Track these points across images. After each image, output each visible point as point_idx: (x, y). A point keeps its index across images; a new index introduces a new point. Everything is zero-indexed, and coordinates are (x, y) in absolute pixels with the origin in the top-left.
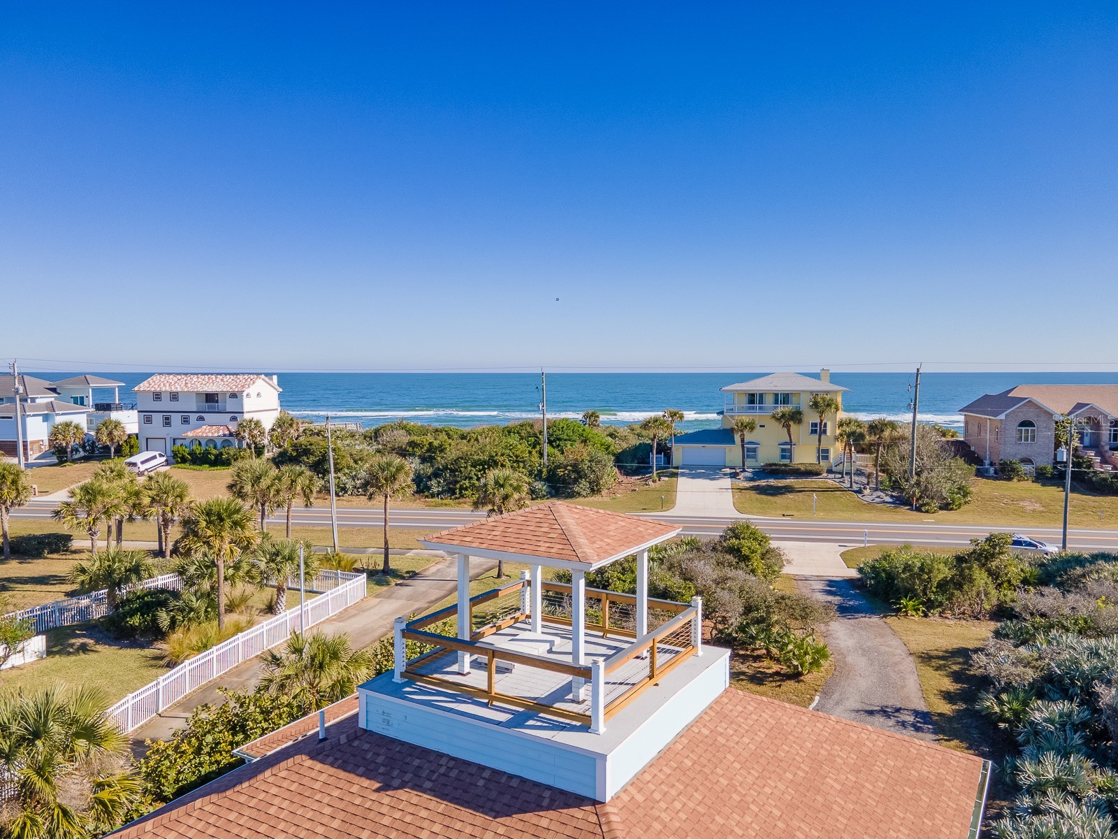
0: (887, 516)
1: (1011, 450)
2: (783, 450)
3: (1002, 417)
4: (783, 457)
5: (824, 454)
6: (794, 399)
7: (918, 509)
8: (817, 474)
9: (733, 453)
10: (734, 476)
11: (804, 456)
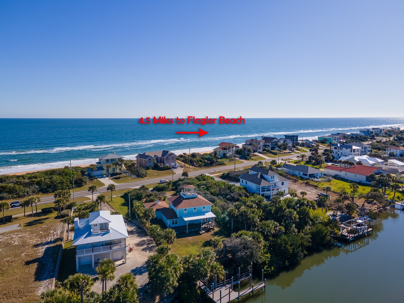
0: (136, 180)
1: (148, 165)
2: (113, 170)
3: (147, 159)
4: (113, 171)
5: (120, 169)
6: (115, 160)
7: (142, 177)
8: (122, 174)
9: (104, 172)
10: (108, 176)
11: (118, 171)
